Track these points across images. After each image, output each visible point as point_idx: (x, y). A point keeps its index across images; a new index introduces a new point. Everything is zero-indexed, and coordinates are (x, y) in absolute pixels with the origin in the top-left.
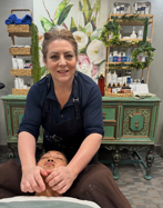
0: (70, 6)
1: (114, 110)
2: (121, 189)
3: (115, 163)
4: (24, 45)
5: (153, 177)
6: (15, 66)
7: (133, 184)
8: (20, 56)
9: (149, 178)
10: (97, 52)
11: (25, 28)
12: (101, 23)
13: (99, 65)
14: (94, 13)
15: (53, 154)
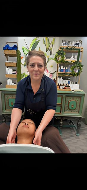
0: (39, 41)
1: (61, 98)
2: (64, 141)
3: (60, 126)
4: (13, 61)
5: (80, 135)
6: (8, 73)
7: (70, 138)
8: (11, 67)
9: (78, 135)
10: (52, 67)
11: (14, 52)
12: (55, 51)
13: (53, 74)
14: (51, 45)
15: (28, 121)
